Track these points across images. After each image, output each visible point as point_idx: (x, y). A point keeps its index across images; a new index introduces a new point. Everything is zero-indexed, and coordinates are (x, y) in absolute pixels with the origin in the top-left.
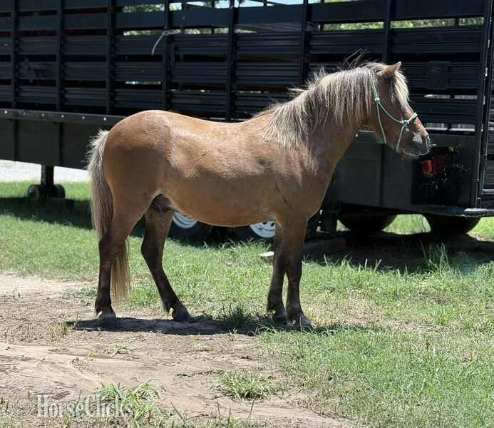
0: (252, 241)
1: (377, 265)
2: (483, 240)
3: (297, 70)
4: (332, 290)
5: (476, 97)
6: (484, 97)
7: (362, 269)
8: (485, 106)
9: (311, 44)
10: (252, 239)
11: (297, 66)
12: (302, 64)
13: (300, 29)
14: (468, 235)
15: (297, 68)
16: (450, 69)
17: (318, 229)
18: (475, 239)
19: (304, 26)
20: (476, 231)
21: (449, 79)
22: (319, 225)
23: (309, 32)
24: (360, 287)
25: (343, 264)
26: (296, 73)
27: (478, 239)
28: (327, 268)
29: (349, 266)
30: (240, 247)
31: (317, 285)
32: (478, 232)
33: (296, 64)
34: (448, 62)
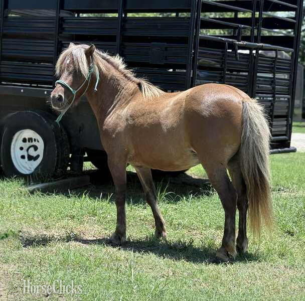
0: (15, 178)
1: (109, 198)
2: (196, 177)
3: (53, 46)
4: (73, 217)
5: (185, 71)
6: (192, 71)
7: (98, 201)
8: (192, 78)
9: (64, 26)
10: (15, 176)
11: (53, 43)
12: (57, 41)
13: (55, 15)
14: (185, 174)
15: (52, 45)
16: (166, 49)
17: (69, 168)
18: (191, 177)
19: (58, 13)
20: (192, 171)
21: (166, 56)
22: (69, 166)
23: (62, 18)
24: (95, 215)
25: (84, 196)
26: (52, 49)
27: (193, 177)
28: (72, 200)
29: (87, 198)
30: (5, 183)
31: (61, 213)
32: (193, 172)
33: (52, 42)
34: (166, 44)
